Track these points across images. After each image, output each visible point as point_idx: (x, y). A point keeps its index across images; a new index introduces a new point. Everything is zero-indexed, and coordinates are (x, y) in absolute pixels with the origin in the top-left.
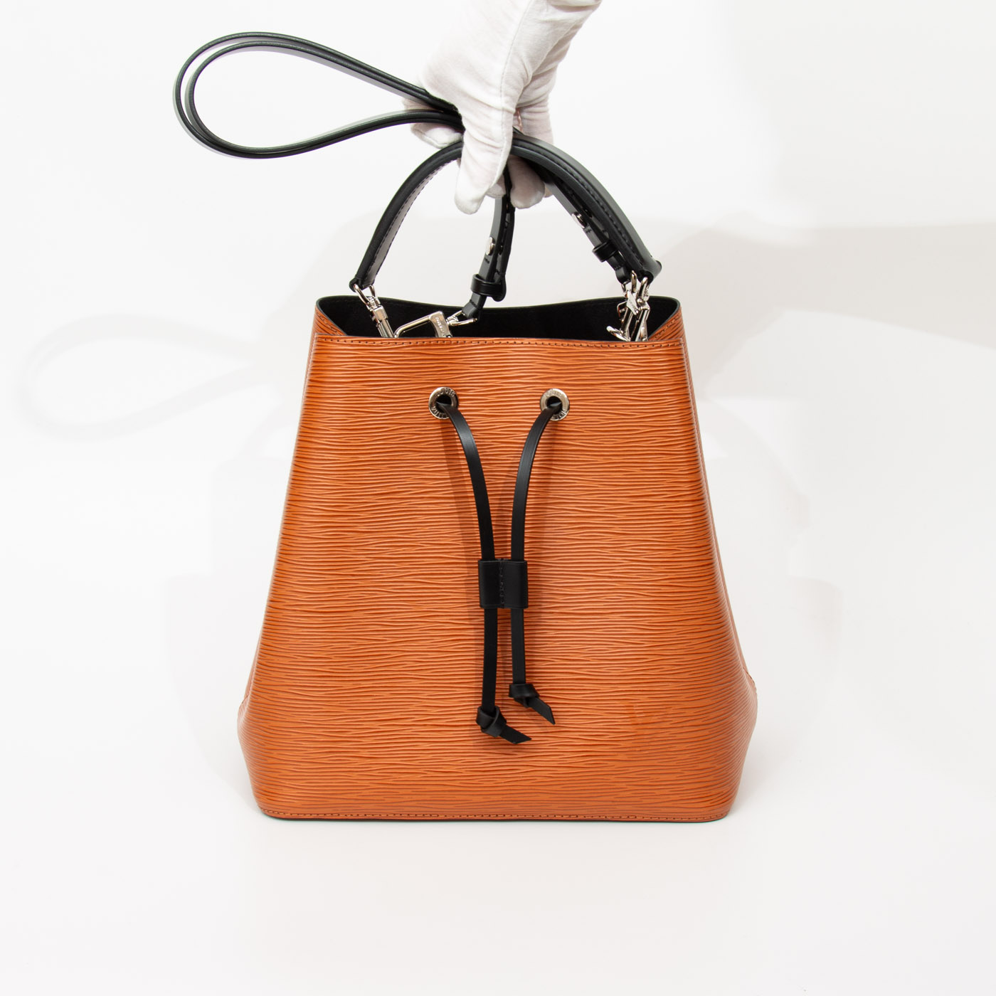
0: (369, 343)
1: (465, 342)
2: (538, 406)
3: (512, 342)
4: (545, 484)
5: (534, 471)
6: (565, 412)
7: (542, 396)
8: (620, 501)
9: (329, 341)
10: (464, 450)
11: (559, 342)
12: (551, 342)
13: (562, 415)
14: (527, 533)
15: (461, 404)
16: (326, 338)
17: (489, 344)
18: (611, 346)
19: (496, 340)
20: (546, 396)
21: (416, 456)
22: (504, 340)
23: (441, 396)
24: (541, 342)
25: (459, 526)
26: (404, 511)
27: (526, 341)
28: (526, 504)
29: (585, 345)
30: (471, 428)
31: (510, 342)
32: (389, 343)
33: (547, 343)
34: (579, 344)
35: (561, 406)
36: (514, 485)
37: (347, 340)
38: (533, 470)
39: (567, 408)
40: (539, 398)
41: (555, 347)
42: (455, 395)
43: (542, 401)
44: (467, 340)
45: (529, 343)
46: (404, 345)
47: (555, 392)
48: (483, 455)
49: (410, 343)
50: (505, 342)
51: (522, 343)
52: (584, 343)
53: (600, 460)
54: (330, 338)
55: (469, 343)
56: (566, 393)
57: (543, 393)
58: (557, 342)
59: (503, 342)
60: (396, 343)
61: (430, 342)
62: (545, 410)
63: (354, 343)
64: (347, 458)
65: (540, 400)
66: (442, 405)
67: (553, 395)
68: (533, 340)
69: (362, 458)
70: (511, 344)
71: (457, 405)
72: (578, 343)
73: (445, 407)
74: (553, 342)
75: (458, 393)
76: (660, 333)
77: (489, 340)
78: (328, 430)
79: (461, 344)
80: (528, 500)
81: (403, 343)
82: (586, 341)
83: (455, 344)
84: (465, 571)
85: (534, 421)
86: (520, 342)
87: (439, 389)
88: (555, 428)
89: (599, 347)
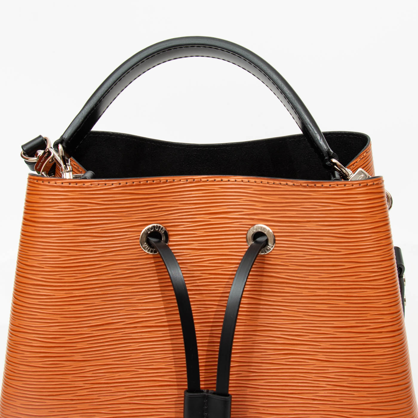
0: (79, 185)
1: (174, 180)
2: (245, 240)
3: (219, 179)
4: (254, 313)
5: (244, 301)
6: (270, 246)
7: (247, 231)
8: (324, 330)
9: (41, 182)
10: (173, 285)
11: (265, 181)
12: (256, 180)
13: (268, 250)
14: (234, 357)
15: (171, 239)
16: (38, 180)
17: (196, 182)
18: (317, 185)
19: (203, 178)
20: (252, 231)
21: (129, 289)
22: (211, 178)
23: (151, 233)
24: (247, 180)
25: (171, 352)
26: (119, 340)
27: (233, 178)
28: (234, 331)
29: (291, 184)
30: (179, 262)
31: (217, 179)
32: (99, 184)
33: (253, 180)
34: (285, 183)
35: (267, 241)
36: (224, 313)
37: (57, 182)
38: (242, 299)
39: (273, 241)
40: (246, 232)
41: (261, 185)
42: (165, 231)
43: (248, 235)
44: (177, 178)
45: (236, 181)
46: (113, 186)
47: (261, 227)
48: (191, 286)
49: (120, 184)
50: (213, 179)
51: (229, 181)
52: (290, 182)
53: (305, 292)
54: (40, 180)
55: (178, 181)
56: (272, 229)
57: (250, 228)
58: (263, 181)
59: (210, 179)
60: (106, 184)
61: (140, 182)
62: (252, 244)
63: (64, 185)
64: (62, 294)
65: (246, 234)
66: (153, 240)
67: (260, 230)
68: (239, 178)
69: (77, 293)
70: (218, 181)
71: (167, 240)
72: (283, 181)
73: (155, 242)
74: (259, 180)
75: (168, 229)
76: (353, 165)
77: (197, 177)
78: (43, 268)
79: (170, 182)
80: (236, 327)
81: (112, 184)
82: (291, 180)
83: (164, 183)
84: (176, 392)
85: (243, 254)
86: (227, 180)
87: (150, 226)
88: (263, 261)
89: (305, 187)
